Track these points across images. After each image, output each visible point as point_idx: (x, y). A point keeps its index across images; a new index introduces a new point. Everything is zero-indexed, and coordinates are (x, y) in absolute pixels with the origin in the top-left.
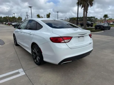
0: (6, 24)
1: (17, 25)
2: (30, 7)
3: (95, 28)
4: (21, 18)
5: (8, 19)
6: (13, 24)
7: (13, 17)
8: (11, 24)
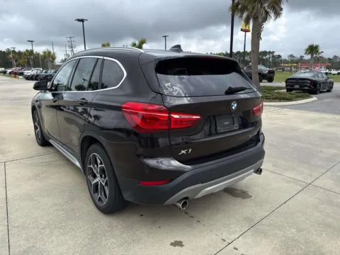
0: (5, 72)
1: (38, 75)
2: (79, 20)
3: (287, 86)
4: (54, 54)
5: (11, 56)
6: (28, 72)
7: (27, 51)
8: (22, 74)
